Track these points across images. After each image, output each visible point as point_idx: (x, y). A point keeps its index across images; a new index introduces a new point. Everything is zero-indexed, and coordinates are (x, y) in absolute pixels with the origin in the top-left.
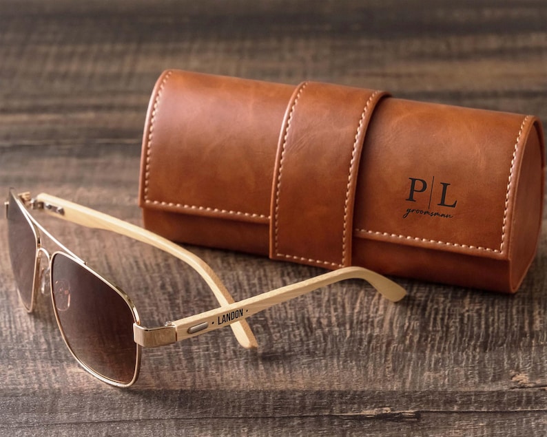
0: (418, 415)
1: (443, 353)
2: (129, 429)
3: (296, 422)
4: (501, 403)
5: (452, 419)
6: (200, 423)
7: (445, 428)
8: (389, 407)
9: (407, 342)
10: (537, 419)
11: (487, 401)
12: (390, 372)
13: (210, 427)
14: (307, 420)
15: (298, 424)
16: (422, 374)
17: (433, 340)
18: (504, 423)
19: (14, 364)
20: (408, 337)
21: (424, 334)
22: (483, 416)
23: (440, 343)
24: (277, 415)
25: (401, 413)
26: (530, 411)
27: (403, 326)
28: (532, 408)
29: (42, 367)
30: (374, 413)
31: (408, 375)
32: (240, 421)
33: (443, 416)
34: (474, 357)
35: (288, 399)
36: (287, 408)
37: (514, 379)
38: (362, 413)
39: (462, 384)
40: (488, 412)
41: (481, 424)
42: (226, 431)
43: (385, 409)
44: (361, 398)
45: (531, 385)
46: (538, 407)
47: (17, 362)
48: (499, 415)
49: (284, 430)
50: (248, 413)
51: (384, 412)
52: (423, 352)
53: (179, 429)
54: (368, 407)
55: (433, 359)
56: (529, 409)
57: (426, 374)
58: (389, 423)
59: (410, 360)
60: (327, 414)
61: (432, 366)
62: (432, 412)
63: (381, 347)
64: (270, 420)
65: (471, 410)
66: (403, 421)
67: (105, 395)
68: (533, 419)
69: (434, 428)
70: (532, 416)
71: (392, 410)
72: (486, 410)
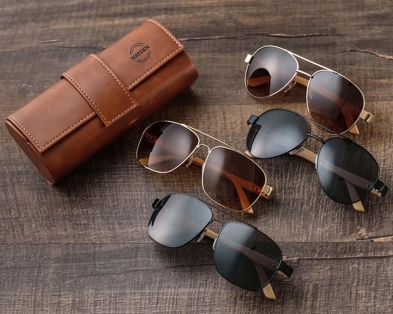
1: (327, 213)
9: (311, 204)
12: (302, 228)
16: (316, 229)
17: (323, 202)
20: (311, 200)
21: (319, 197)
23: (326, 205)
27: (309, 191)
31: (310, 230)
37: (359, 232)
45: (367, 237)
52: (318, 211)
57: (318, 229)
59: (311, 219)
63: (298, 207)
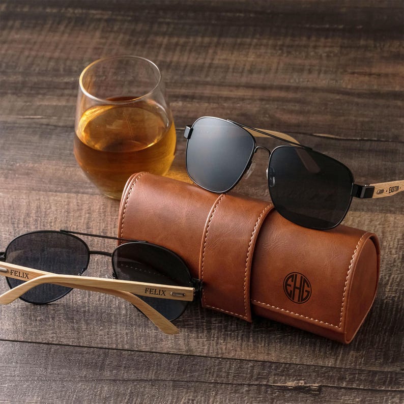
0: (320, 389)
2: (145, 387)
3: (246, 388)
4: (373, 382)
5: (340, 394)
6: (188, 386)
7: (335, 402)
8: (304, 380)
10: (392, 398)
11: (365, 379)
13: (193, 389)
14: (252, 388)
15: (246, 391)
18: (372, 400)
19: (104, 326)
22: (360, 393)
24: (235, 382)
25: (310, 386)
26: (390, 391)
28: (392, 388)
29: (120, 330)
30: (293, 385)
32: (212, 385)
33: (335, 390)
34: (384, 340)
35: (244, 368)
36: (242, 376)
38: (286, 385)
39: (372, 363)
40: (364, 390)
41: (357, 400)
42: (202, 393)
43: (301, 381)
44: (288, 371)
46: (395, 387)
47: (106, 324)
48: (370, 393)
49: (236, 396)
50: (217, 379)
51: (300, 384)
53: (174, 389)
54: (291, 379)
55: (358, 340)
56: (390, 389)
58: (301, 395)
60: (265, 383)
61: (356, 346)
62: (329, 386)
64: (230, 386)
65: (354, 387)
66: (309, 394)
67: (135, 357)
68: (390, 397)
69: (328, 401)
70: (391, 395)
71: (305, 383)
72: (362, 388)
